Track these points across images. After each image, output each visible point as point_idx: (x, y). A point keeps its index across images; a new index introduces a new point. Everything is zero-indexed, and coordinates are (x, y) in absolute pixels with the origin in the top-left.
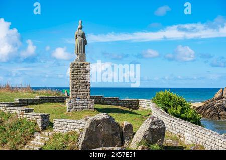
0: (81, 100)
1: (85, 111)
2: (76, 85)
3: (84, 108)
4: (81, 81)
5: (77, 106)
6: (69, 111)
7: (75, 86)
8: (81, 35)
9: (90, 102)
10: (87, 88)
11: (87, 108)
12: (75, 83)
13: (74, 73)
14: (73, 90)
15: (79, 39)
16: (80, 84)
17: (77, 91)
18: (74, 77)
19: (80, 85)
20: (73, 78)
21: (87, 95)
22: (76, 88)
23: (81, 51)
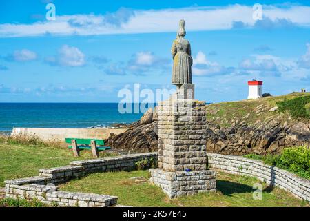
0: (193, 173)
1: (201, 194)
2: (182, 144)
3: (199, 189)
4: (191, 136)
5: (187, 184)
6: (173, 197)
7: (180, 147)
8: (185, 48)
9: (209, 177)
10: (200, 150)
11: (204, 189)
12: (180, 141)
13: (179, 122)
14: (177, 153)
15: (181, 55)
16: (189, 141)
17: (183, 156)
18: (178, 129)
19: (189, 144)
20: (178, 131)
21: (202, 163)
22: (182, 150)
23: (185, 78)
